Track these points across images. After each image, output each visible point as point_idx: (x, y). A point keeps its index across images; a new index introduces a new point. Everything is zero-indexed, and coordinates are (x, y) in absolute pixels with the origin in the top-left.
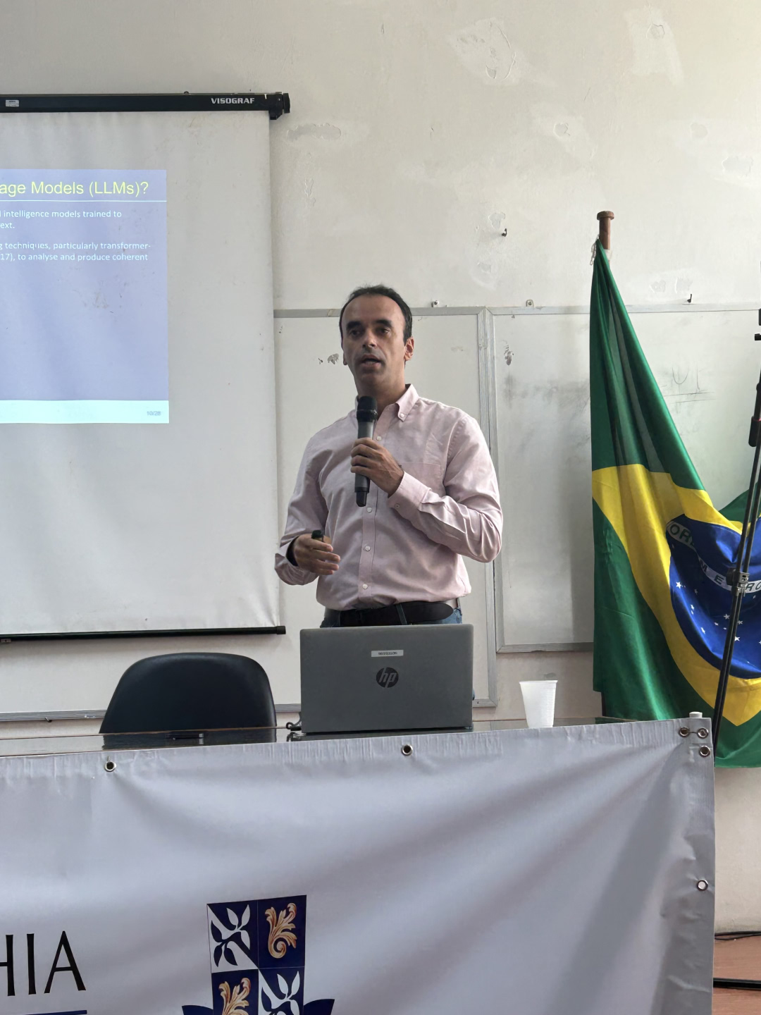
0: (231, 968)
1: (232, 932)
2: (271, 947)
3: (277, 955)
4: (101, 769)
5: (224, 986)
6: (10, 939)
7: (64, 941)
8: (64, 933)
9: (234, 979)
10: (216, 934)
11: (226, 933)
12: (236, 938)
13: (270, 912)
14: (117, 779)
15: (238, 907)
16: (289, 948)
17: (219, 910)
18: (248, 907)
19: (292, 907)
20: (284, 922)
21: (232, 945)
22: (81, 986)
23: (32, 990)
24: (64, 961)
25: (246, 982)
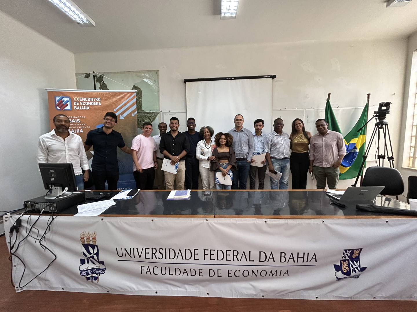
0: (345, 259)
1: (346, 254)
2: (353, 256)
3: (353, 257)
4: (322, 223)
5: (342, 262)
6: (304, 253)
7: (315, 254)
8: (315, 253)
9: (344, 261)
10: (344, 254)
11: (345, 254)
12: (347, 255)
13: (355, 251)
14: (325, 224)
15: (349, 250)
16: (356, 256)
17: (346, 251)
18: (351, 250)
19: (359, 250)
20: (357, 252)
21: (346, 256)
22: (316, 261)
23: (307, 262)
24: (314, 257)
25: (347, 261)
